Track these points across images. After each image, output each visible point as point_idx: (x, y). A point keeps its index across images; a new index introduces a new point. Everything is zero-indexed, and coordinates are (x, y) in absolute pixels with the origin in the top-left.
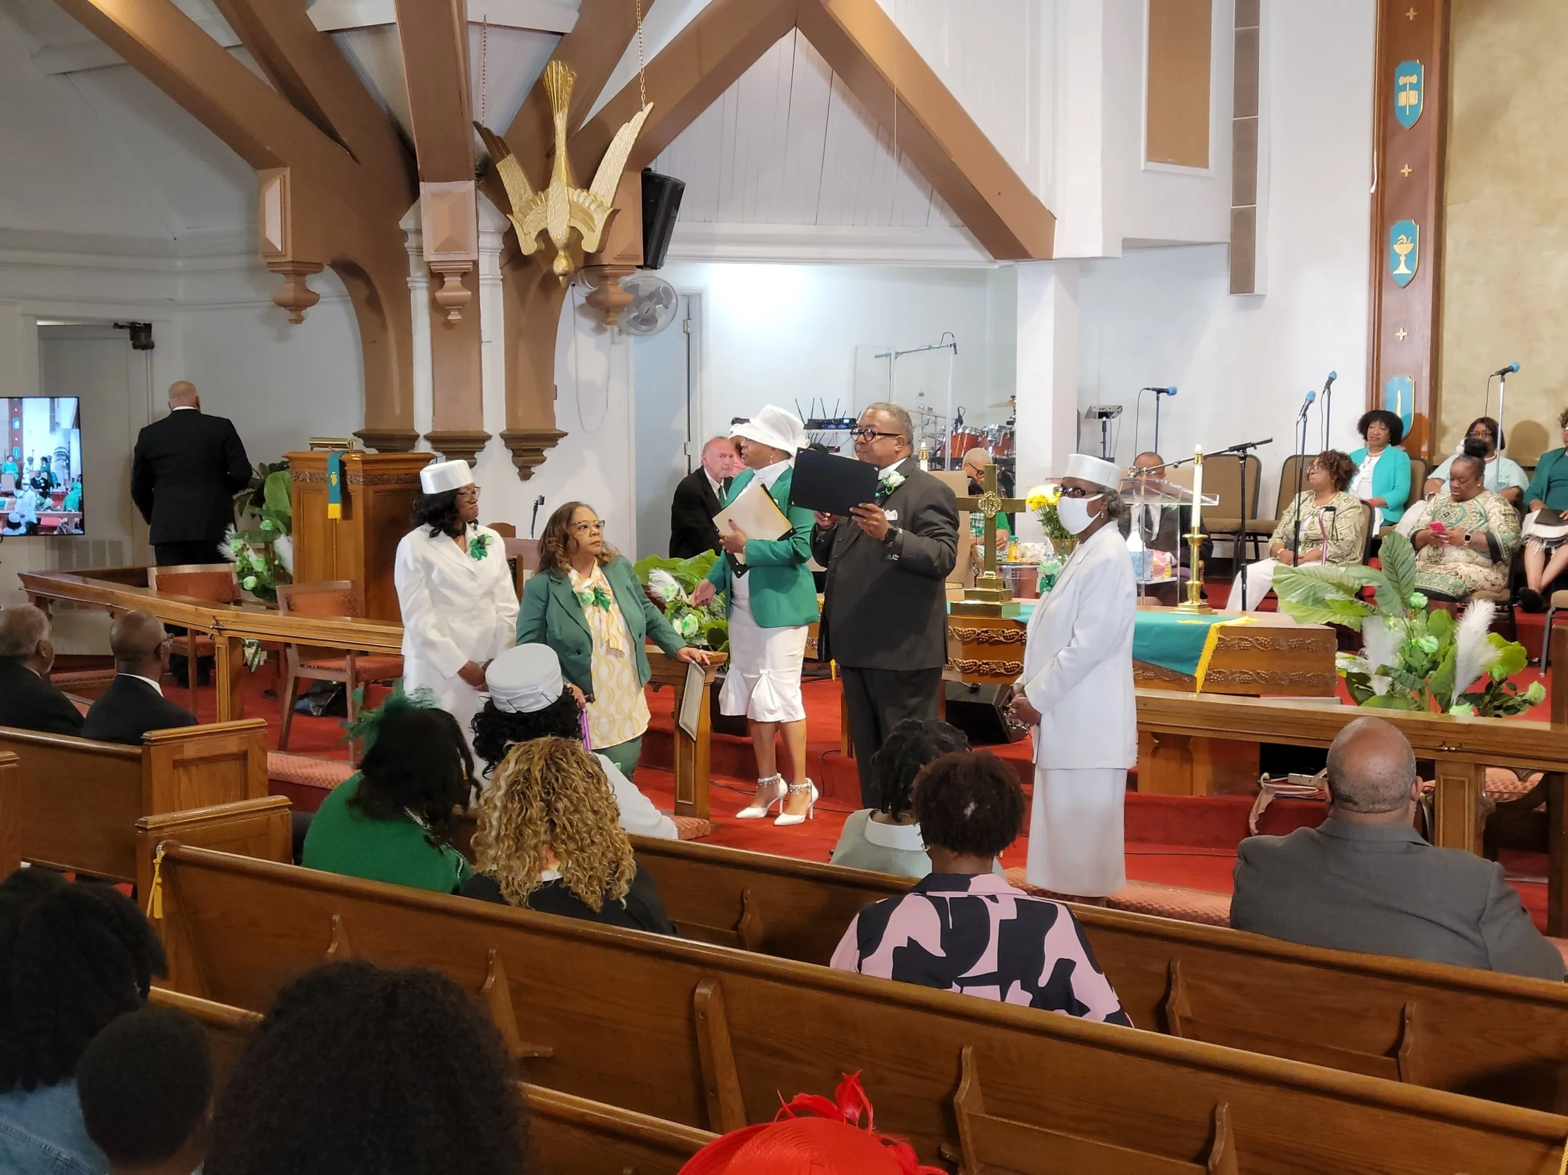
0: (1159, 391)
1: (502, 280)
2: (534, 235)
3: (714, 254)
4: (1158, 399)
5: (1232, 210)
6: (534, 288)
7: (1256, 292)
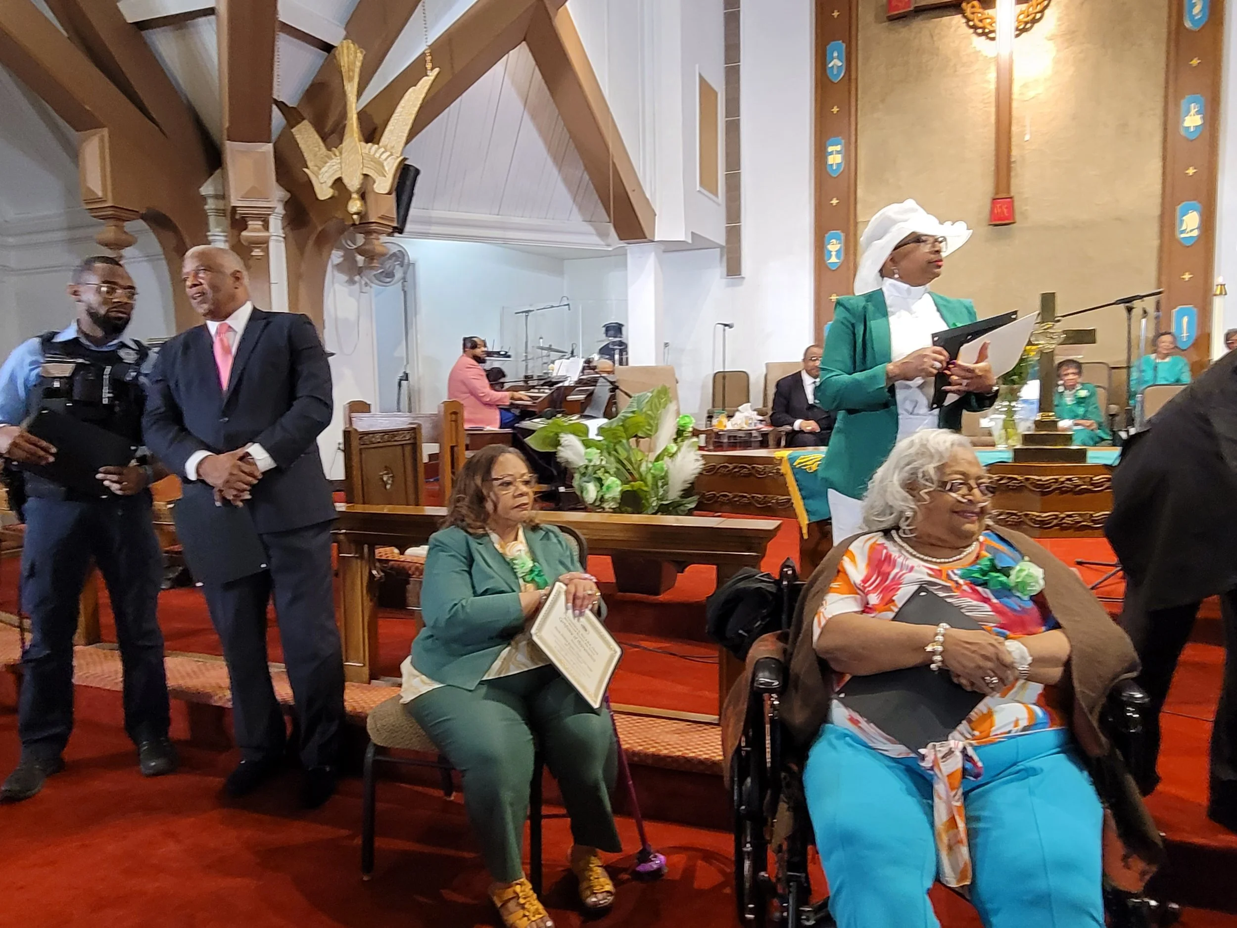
0: (726, 325)
1: (284, 238)
2: (330, 183)
3: (430, 232)
4: (724, 330)
5: (727, 227)
6: (311, 243)
7: (743, 276)
